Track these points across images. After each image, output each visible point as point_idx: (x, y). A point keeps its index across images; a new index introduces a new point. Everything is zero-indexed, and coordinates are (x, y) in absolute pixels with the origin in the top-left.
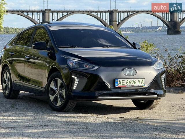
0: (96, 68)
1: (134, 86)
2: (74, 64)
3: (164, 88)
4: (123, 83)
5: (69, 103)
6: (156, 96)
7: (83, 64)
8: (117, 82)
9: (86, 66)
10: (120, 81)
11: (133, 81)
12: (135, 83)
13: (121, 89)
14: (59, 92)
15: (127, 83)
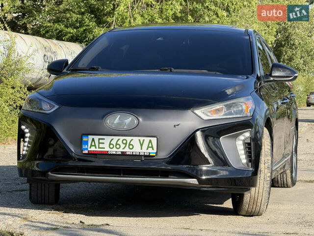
0: (55, 108)
1: (129, 153)
4: (101, 146)
6: (193, 181)
8: (87, 143)
10: (93, 140)
11: (125, 142)
12: (131, 147)
15: (111, 146)
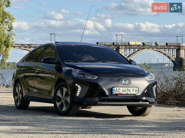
0: (96, 77)
1: (129, 94)
2: (77, 75)
3: (155, 97)
4: (119, 91)
5: (73, 108)
6: (148, 103)
7: (85, 74)
8: (114, 90)
9: (88, 76)
10: (116, 89)
11: (127, 89)
12: (130, 91)
13: (117, 96)
14: (65, 99)
15: (123, 91)
